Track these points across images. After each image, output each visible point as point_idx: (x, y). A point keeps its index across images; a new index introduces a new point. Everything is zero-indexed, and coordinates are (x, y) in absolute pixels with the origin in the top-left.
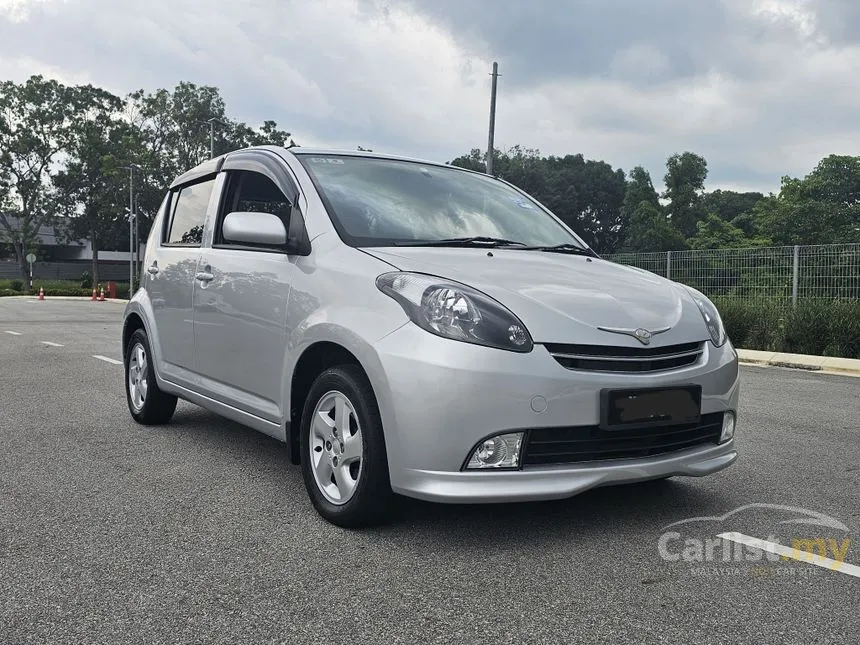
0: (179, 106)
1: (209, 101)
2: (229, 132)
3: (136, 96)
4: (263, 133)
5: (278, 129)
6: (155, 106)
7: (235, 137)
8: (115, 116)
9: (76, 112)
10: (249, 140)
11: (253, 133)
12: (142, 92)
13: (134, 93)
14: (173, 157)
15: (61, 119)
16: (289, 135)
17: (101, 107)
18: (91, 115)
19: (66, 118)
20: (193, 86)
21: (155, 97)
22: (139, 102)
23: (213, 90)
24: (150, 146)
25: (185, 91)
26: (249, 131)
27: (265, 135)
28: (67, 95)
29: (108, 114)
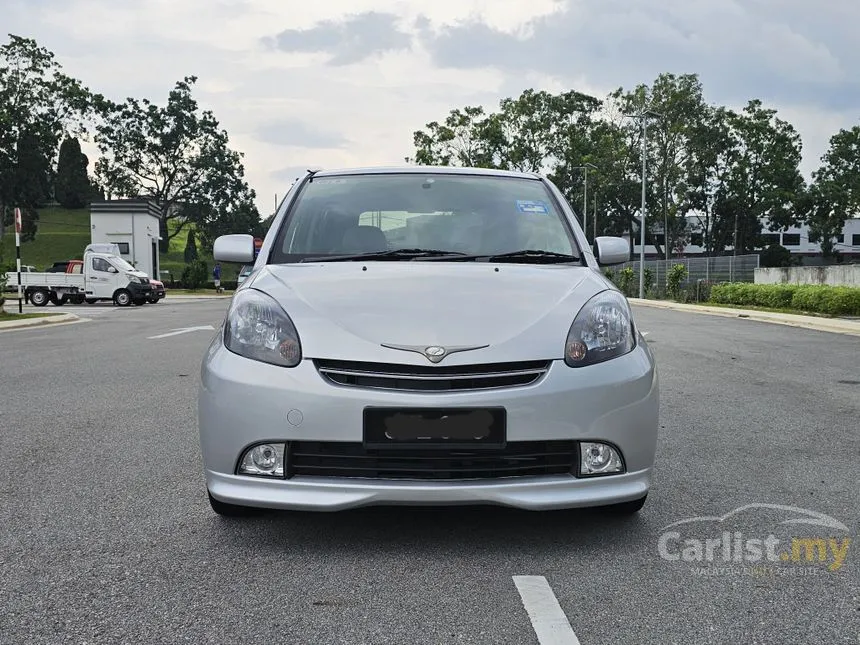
0: (658, 98)
1: (688, 89)
2: (707, 117)
3: (616, 95)
4: (746, 114)
5: (763, 108)
6: (633, 102)
7: (714, 122)
8: (595, 117)
9: (561, 118)
10: (730, 123)
11: (735, 116)
12: (621, 90)
13: (614, 92)
14: (652, 149)
15: (548, 127)
16: (776, 112)
17: (583, 110)
18: (574, 118)
19: (553, 126)
20: (671, 77)
21: (634, 93)
22: (619, 100)
23: (693, 77)
24: (629, 141)
25: (664, 83)
26: (731, 114)
27: (749, 116)
28: (554, 104)
29: (587, 115)
